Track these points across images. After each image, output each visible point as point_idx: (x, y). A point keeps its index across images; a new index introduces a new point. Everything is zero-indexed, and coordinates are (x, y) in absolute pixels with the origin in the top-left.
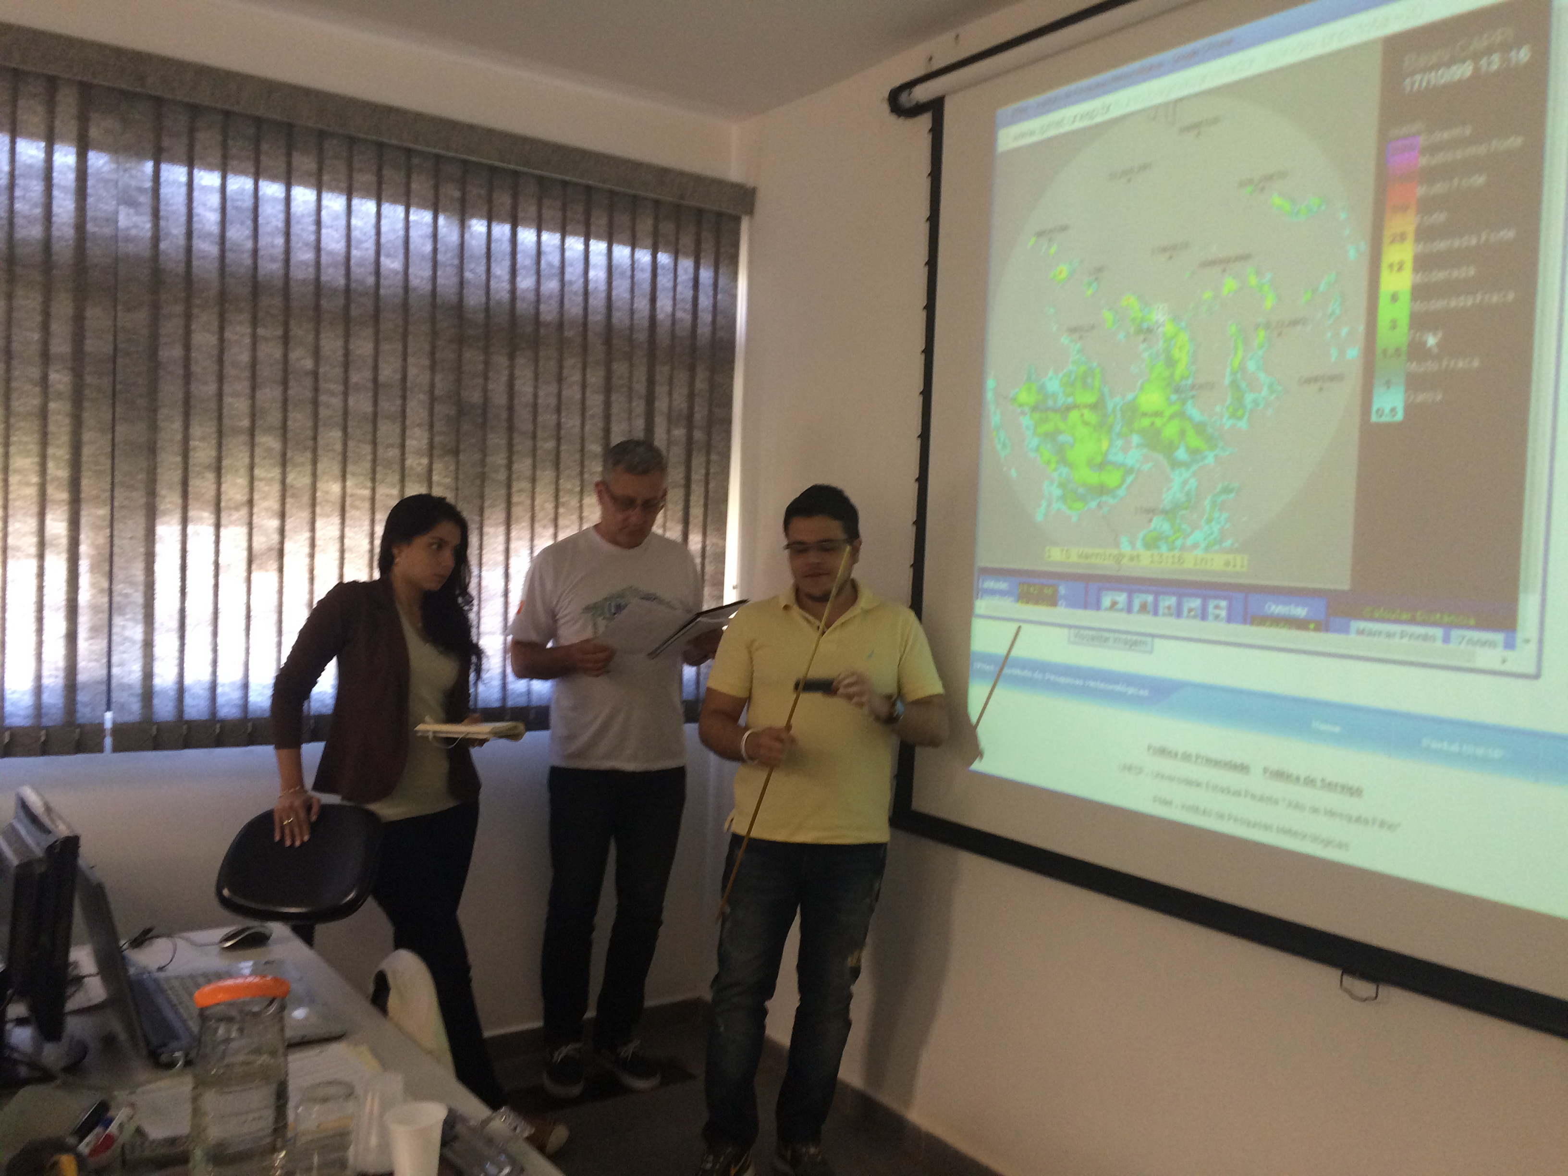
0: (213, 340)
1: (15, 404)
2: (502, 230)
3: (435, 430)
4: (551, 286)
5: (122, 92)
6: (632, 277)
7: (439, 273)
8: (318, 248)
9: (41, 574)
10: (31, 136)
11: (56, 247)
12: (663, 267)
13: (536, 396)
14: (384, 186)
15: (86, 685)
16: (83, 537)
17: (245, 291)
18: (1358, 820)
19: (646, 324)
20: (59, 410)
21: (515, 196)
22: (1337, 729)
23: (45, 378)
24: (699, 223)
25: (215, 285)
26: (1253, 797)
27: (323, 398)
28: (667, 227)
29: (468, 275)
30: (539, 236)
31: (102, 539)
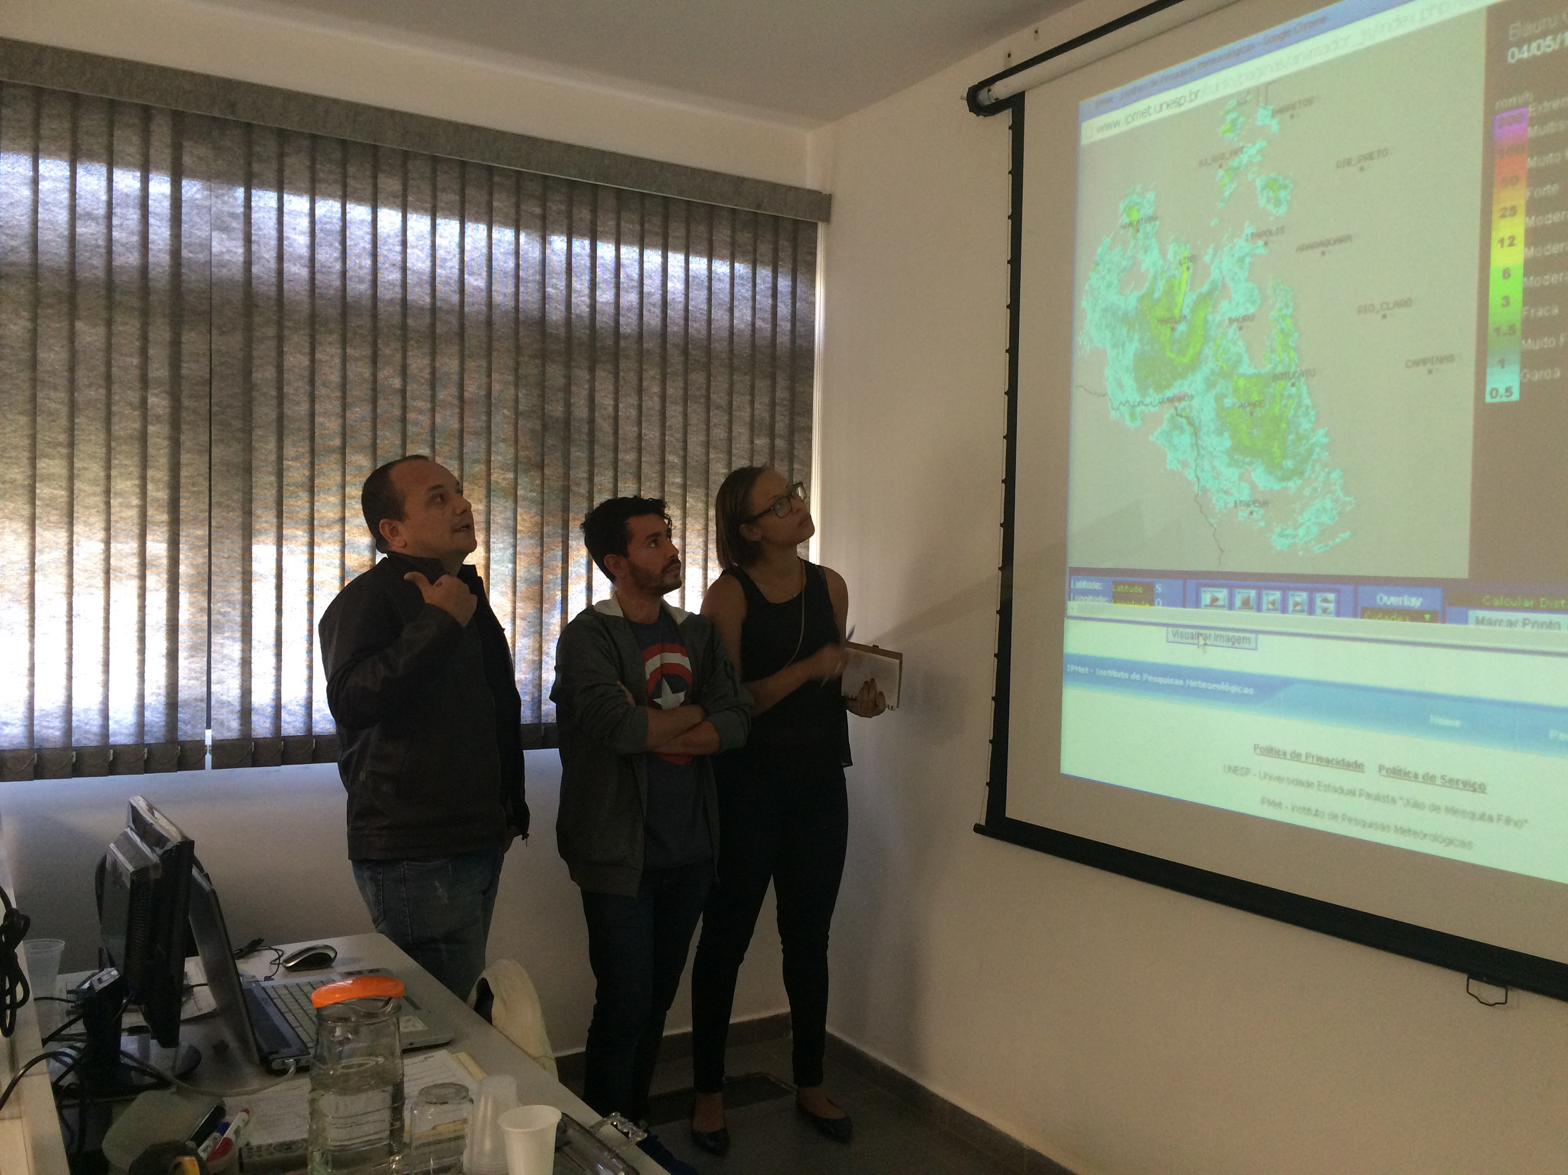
0: (306, 362)
1: (115, 428)
2: (582, 246)
3: (520, 444)
4: (630, 298)
5: (215, 119)
6: (710, 289)
7: (521, 289)
8: (404, 269)
9: (142, 595)
10: (127, 166)
11: (152, 274)
12: (742, 278)
13: (616, 408)
14: (467, 205)
15: (187, 703)
16: (181, 556)
17: (334, 312)
18: (1482, 817)
19: (725, 334)
20: (158, 433)
21: (594, 212)
22: (1457, 723)
23: (144, 401)
24: (776, 234)
25: (306, 306)
26: (1369, 796)
27: (411, 416)
28: (745, 237)
29: (549, 290)
30: (618, 250)
31: (201, 560)
